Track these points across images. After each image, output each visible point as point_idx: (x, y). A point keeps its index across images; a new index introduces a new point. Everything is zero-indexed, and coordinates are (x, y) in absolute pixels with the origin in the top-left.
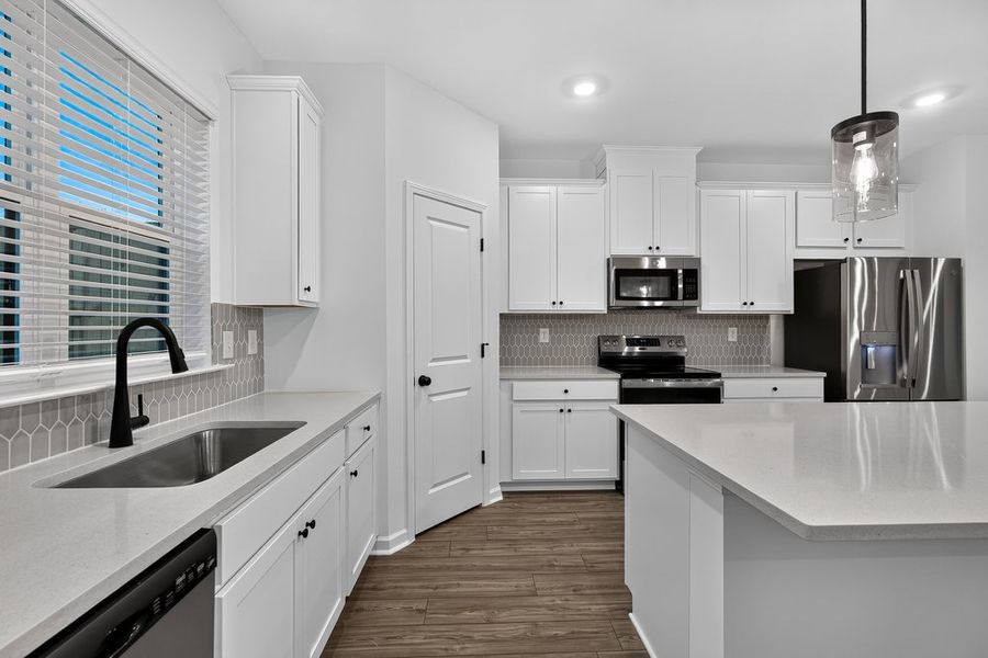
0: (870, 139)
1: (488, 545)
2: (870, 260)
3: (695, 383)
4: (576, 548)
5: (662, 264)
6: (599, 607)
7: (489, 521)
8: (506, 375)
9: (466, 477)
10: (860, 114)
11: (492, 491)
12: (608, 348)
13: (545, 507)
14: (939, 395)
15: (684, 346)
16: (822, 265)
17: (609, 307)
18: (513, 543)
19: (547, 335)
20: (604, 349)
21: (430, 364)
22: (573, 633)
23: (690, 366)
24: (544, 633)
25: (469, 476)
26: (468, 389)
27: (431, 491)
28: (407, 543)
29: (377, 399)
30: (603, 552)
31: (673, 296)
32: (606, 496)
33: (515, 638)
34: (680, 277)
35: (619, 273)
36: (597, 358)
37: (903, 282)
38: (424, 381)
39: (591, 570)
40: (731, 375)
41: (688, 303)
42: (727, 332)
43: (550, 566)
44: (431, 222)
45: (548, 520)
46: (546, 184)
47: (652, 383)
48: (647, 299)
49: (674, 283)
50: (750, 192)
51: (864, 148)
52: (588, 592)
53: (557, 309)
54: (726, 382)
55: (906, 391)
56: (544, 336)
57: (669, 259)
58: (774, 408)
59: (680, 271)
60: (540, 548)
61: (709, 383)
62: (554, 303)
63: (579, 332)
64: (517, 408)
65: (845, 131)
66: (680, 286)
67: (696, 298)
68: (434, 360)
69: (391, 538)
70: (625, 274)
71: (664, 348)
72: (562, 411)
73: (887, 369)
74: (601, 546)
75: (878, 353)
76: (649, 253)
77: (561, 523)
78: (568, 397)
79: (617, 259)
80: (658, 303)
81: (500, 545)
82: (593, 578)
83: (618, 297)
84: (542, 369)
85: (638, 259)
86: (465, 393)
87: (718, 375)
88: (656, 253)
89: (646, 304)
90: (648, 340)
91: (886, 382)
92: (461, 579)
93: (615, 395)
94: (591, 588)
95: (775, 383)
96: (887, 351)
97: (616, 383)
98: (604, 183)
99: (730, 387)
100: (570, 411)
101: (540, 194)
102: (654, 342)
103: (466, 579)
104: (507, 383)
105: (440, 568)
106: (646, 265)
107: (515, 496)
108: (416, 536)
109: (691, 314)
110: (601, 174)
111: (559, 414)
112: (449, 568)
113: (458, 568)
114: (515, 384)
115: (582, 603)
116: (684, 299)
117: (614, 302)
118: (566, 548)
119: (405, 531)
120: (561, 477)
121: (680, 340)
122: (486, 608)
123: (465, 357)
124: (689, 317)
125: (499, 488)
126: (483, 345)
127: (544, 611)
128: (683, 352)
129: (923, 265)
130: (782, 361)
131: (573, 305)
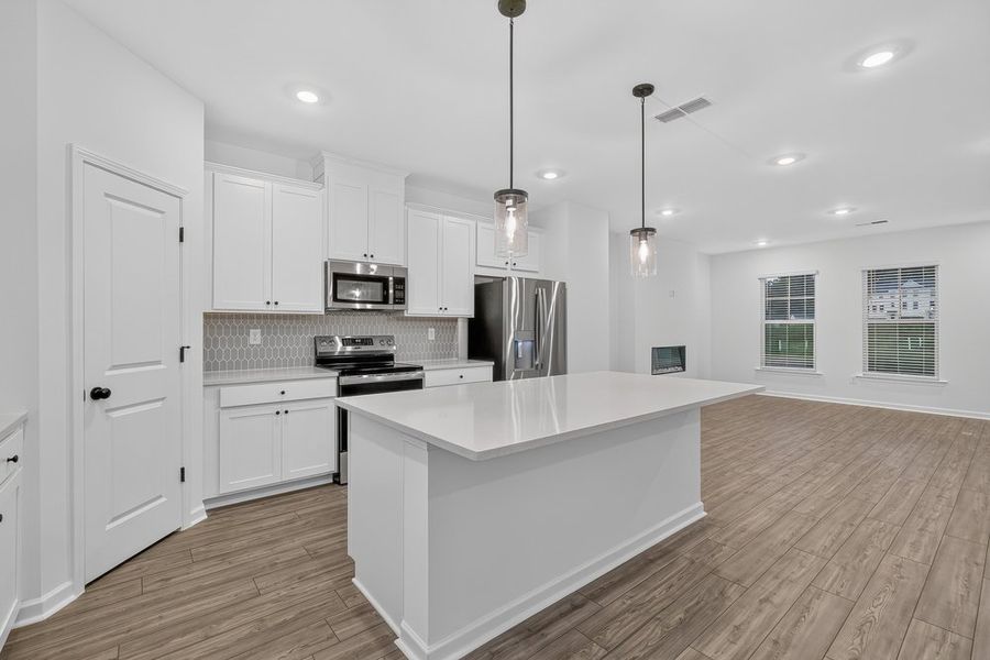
0: (514, 206)
1: (195, 567)
2: (520, 279)
3: (403, 376)
4: (298, 542)
5: (374, 271)
6: (326, 582)
7: (192, 544)
8: (211, 381)
9: (159, 502)
10: (509, 188)
11: (193, 512)
12: (323, 348)
13: (261, 514)
14: (555, 372)
15: (394, 344)
16: (492, 280)
17: (326, 309)
18: (224, 557)
19: (259, 336)
20: (321, 349)
21: (108, 373)
22: (302, 612)
23: (398, 362)
24: (270, 624)
25: (163, 500)
26: (163, 399)
27: (109, 527)
28: (73, 598)
29: (24, 421)
30: (325, 538)
31: (385, 301)
32: (325, 490)
33: (239, 640)
34: (391, 284)
35: (337, 276)
36: (313, 358)
37: (537, 296)
38: (99, 394)
39: (314, 555)
40: (431, 367)
41: (397, 307)
42: (427, 332)
43: (272, 565)
44: (110, 200)
45: (264, 525)
46: (260, 178)
47: (365, 378)
48: (359, 302)
49: (386, 288)
50: (445, 217)
51: (510, 209)
52: (313, 575)
53: (272, 309)
54: (426, 373)
55: (539, 371)
56: (255, 337)
57: (381, 266)
58: (461, 390)
59: (391, 279)
60: (258, 553)
61: (413, 375)
62: (268, 303)
63: (294, 333)
64: (225, 416)
65: (501, 195)
66: (391, 291)
67: (403, 303)
68: (115, 367)
69: (44, 599)
70: (340, 277)
71: (377, 348)
72: (278, 413)
73: (528, 356)
74: (323, 533)
75: (525, 346)
76: (364, 259)
77: (280, 524)
78: (285, 398)
79: (334, 263)
80: (369, 306)
81: (212, 562)
82: (316, 562)
83: (335, 299)
84: (252, 373)
85: (352, 264)
86: (159, 404)
87: (421, 368)
88: (370, 260)
89: (358, 306)
90: (362, 340)
91: (528, 367)
92: (163, 610)
93: (334, 392)
94: (316, 570)
95: (461, 372)
96: (529, 344)
97: (334, 381)
98: (323, 187)
99: (430, 378)
100: (286, 412)
101: (252, 188)
102: (367, 341)
103: (168, 608)
104: (213, 390)
105: (130, 610)
106: (358, 270)
107: (221, 512)
108: (87, 586)
109: (398, 316)
110: (319, 178)
111: (275, 417)
112: (144, 605)
113: (157, 601)
114: (223, 390)
115: (308, 586)
116: (395, 303)
117: (330, 304)
118: (288, 545)
119: (68, 584)
120: (277, 480)
121: (390, 340)
122: (201, 627)
123: (159, 363)
124: (398, 319)
125: (203, 507)
126: (182, 349)
127: (269, 605)
128: (393, 349)
129: (547, 285)
130: (466, 354)
131: (288, 306)
